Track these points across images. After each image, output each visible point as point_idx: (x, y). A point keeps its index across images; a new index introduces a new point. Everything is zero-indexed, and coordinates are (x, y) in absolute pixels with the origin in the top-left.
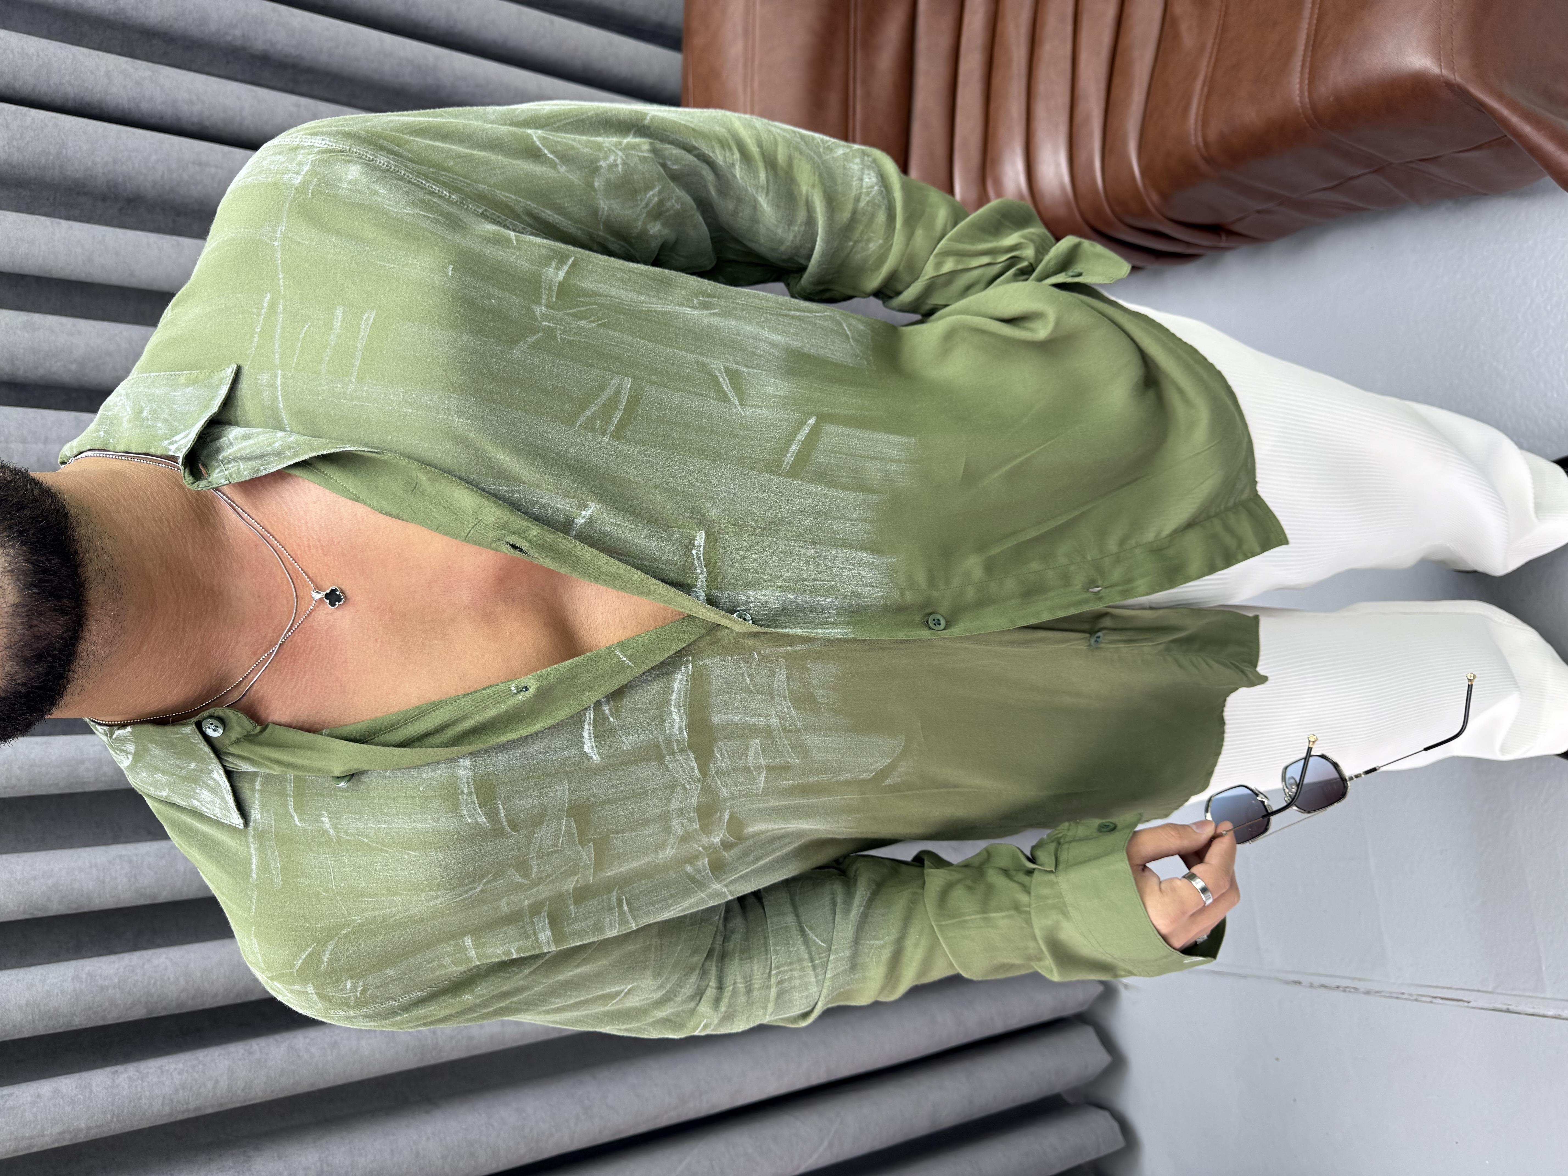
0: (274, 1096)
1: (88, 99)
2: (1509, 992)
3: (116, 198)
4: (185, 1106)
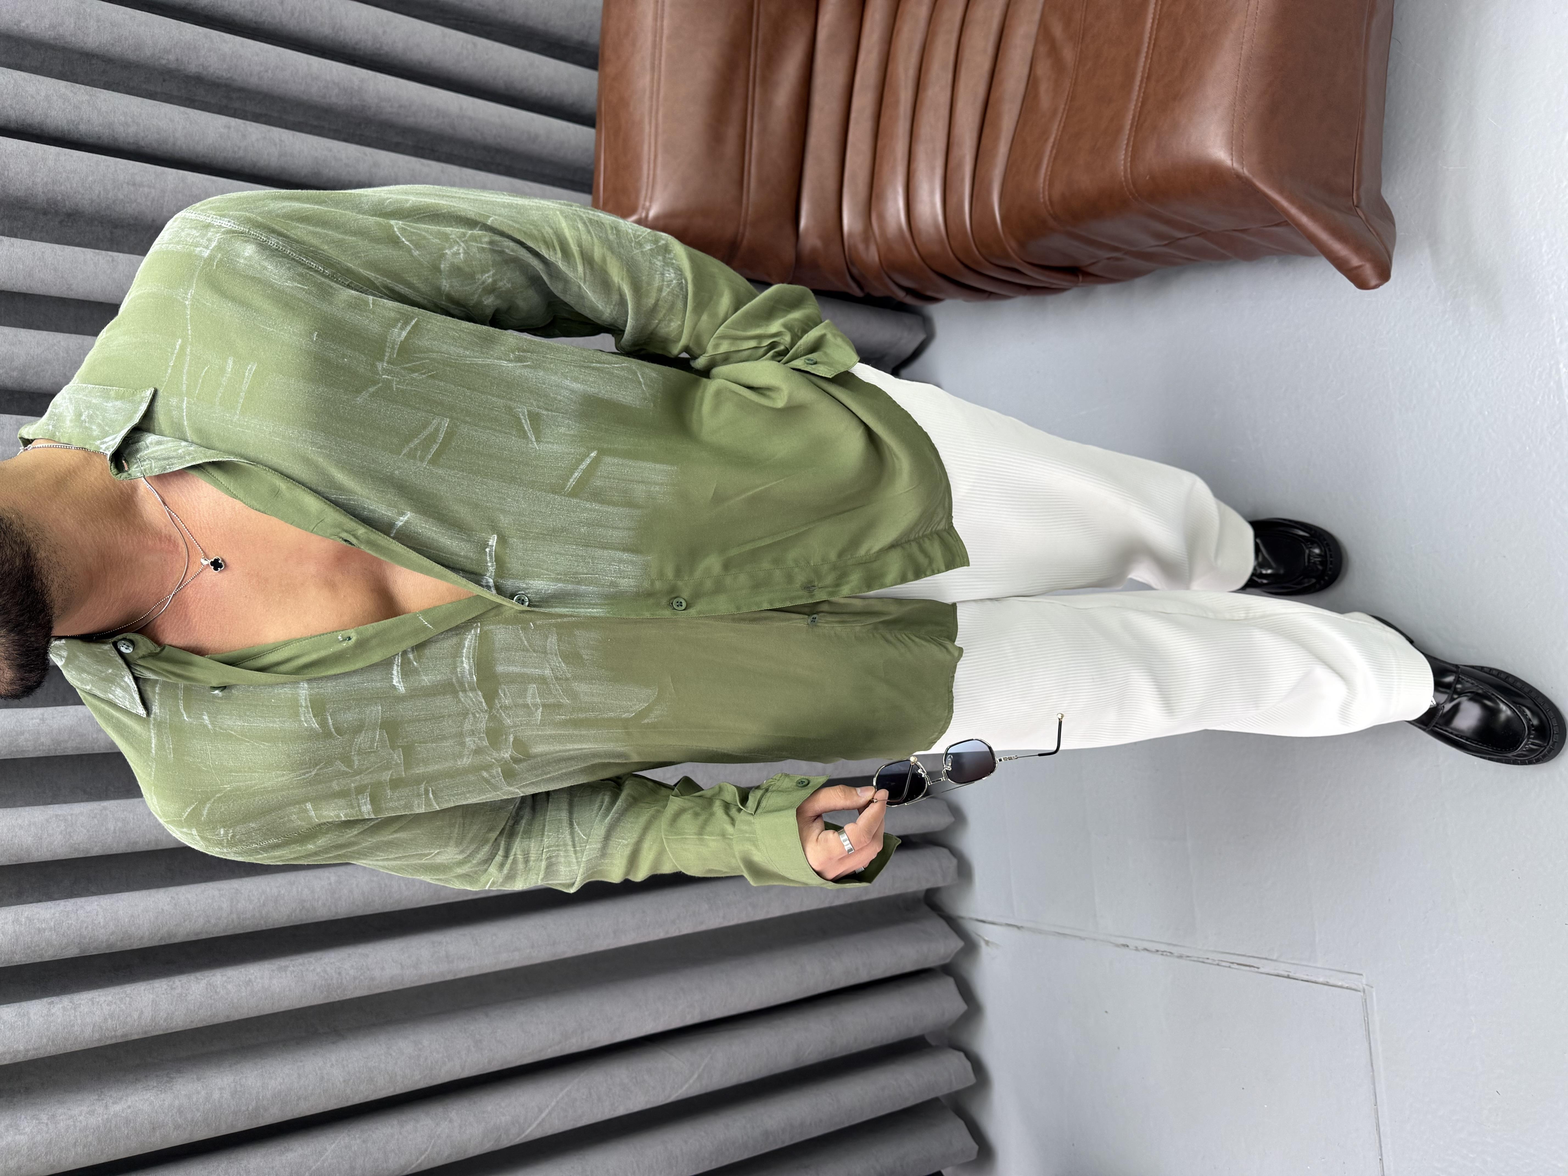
0: (194, 1026)
1: (29, 121)
2: (1289, 961)
3: (57, 213)
4: (113, 1033)
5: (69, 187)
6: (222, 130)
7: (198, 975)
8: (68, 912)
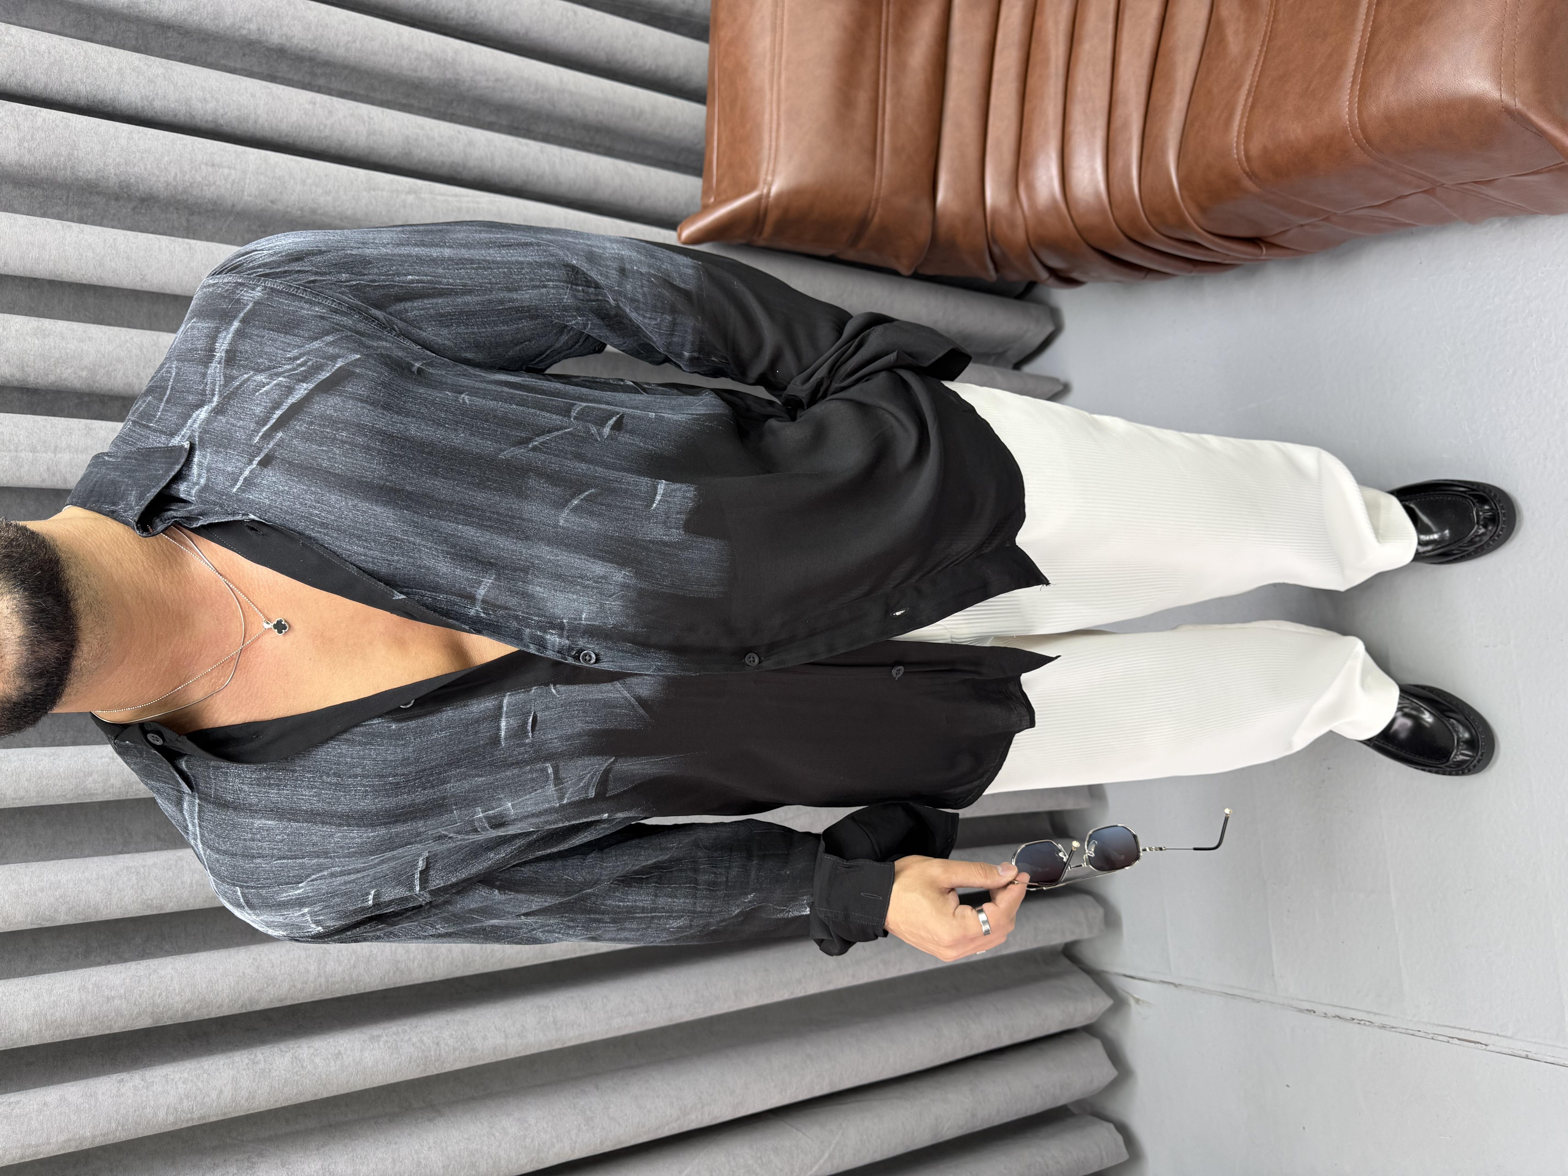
0: (278, 1105)
2: (1529, 1039)
4: (189, 1115)
5: (143, 168)
6: (307, 106)
7: (282, 1046)
8: (140, 977)
